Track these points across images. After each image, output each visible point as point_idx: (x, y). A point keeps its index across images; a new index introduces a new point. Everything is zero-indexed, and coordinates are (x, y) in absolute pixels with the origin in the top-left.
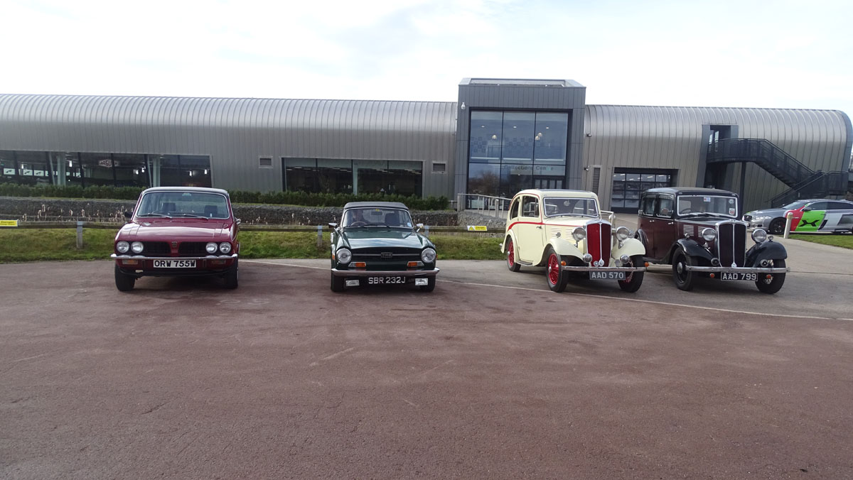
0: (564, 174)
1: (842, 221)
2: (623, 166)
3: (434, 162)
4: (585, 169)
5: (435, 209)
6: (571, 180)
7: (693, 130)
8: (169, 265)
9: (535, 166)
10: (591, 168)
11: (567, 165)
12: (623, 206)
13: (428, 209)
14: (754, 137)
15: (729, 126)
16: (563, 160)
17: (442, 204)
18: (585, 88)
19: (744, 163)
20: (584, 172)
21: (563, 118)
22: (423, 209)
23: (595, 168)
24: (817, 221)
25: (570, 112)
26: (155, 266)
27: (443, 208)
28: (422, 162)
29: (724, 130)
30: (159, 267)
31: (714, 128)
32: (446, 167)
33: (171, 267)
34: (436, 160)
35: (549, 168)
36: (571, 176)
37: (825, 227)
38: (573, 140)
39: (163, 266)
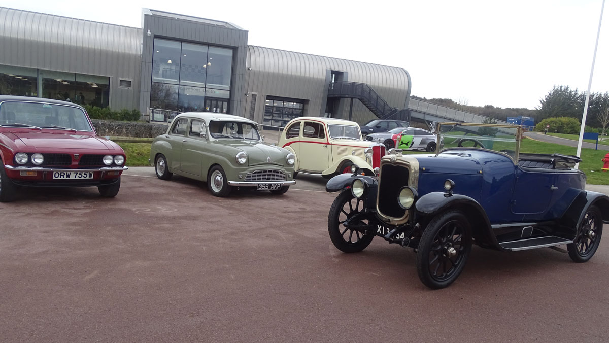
0: (228, 98)
1: (422, 142)
2: (273, 95)
3: (121, 79)
4: (245, 95)
5: (129, 120)
6: (235, 103)
7: (319, 72)
8: (68, 176)
9: (206, 89)
10: (250, 94)
11: (231, 91)
12: (270, 125)
13: (122, 119)
14: (357, 81)
15: (343, 72)
16: (228, 87)
17: (135, 116)
18: (248, 31)
19: (352, 99)
20: (245, 97)
21: (229, 53)
22: (117, 120)
23: (253, 95)
24: (408, 142)
25: (235, 49)
26: (54, 178)
27: (136, 119)
28: (109, 78)
29: (338, 74)
30: (59, 178)
31: (333, 72)
32: (132, 84)
33: (70, 178)
34: (123, 77)
35: (217, 92)
36: (236, 99)
37: (413, 146)
38: (238, 72)
39: (62, 178)
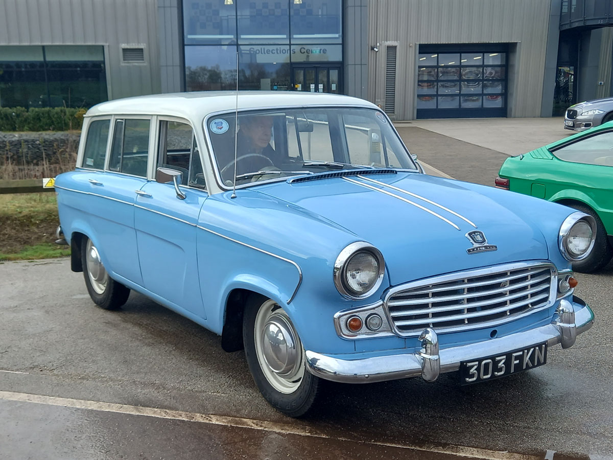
0: (340, 59)
2: (433, 41)
3: (124, 46)
4: (372, 49)
6: (350, 69)
9: (293, 47)
10: (382, 46)
11: (344, 44)
12: (435, 108)
16: (337, 36)
20: (372, 54)
23: (389, 47)
28: (104, 47)
32: (146, 53)
34: (128, 43)
35: (316, 50)
